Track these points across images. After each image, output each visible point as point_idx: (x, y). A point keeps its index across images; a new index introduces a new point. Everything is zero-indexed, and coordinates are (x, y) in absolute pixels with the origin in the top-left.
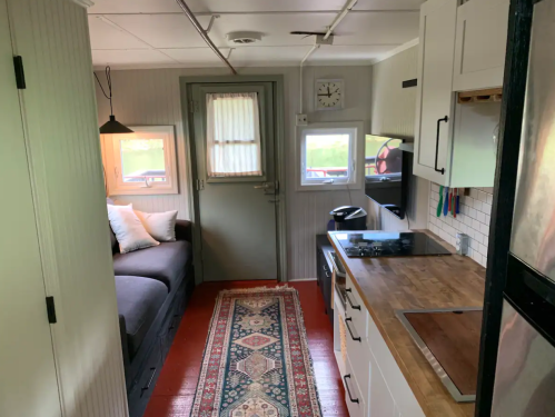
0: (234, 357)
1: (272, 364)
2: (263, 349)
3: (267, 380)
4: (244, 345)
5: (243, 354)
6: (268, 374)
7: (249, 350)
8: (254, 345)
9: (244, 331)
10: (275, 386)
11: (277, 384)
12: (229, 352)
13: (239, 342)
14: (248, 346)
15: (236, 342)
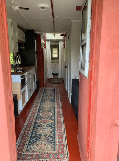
0: (53, 116)
1: (41, 114)
2: (43, 119)
3: (43, 111)
4: (50, 120)
5: (50, 117)
6: (43, 112)
7: (48, 119)
8: (46, 120)
9: (50, 126)
10: (42, 109)
11: (41, 110)
12: (55, 118)
13: (52, 121)
14: (48, 120)
15: (53, 121)
